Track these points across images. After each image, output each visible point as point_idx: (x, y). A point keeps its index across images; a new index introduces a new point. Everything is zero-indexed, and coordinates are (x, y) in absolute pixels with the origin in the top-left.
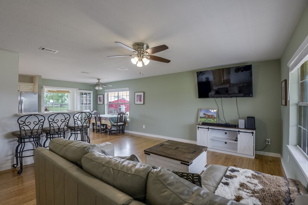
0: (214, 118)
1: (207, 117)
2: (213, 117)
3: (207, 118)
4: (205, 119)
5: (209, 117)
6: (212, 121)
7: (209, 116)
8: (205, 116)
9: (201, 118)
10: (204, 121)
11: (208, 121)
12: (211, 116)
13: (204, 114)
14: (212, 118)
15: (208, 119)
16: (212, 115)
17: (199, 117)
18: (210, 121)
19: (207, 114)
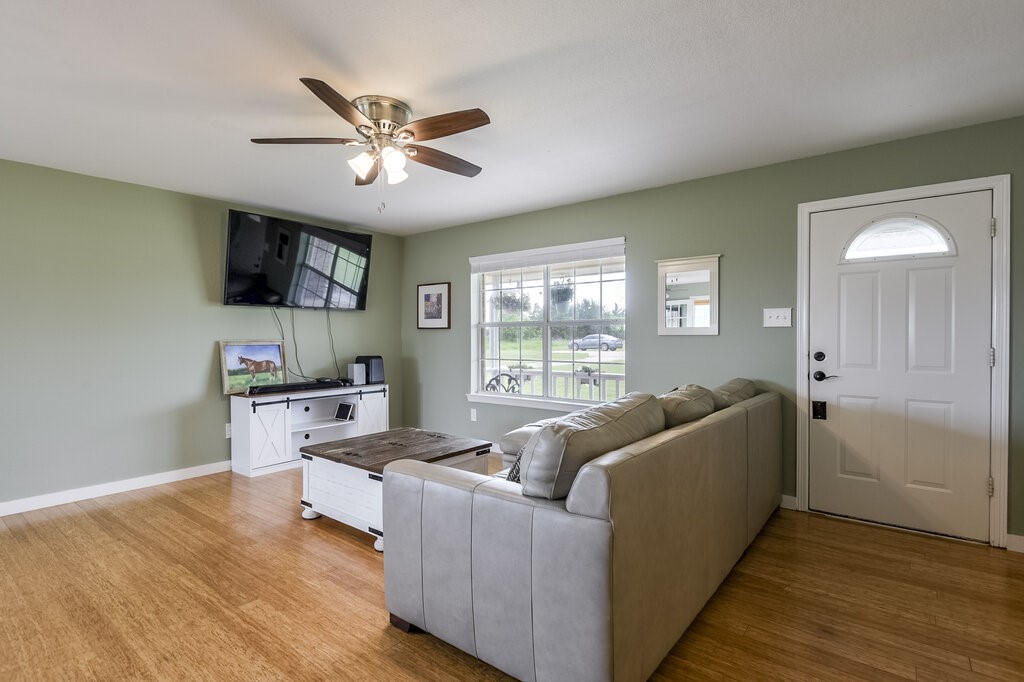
0: (275, 369)
1: (252, 368)
2: (272, 365)
3: (254, 373)
4: (246, 376)
5: (259, 367)
6: (270, 379)
7: (258, 365)
8: (243, 366)
9: (232, 373)
10: (244, 382)
11: (258, 381)
12: (264, 364)
13: (243, 360)
14: (268, 370)
15: (257, 375)
16: (268, 362)
17: (225, 373)
18: (264, 380)
19: (253, 358)
